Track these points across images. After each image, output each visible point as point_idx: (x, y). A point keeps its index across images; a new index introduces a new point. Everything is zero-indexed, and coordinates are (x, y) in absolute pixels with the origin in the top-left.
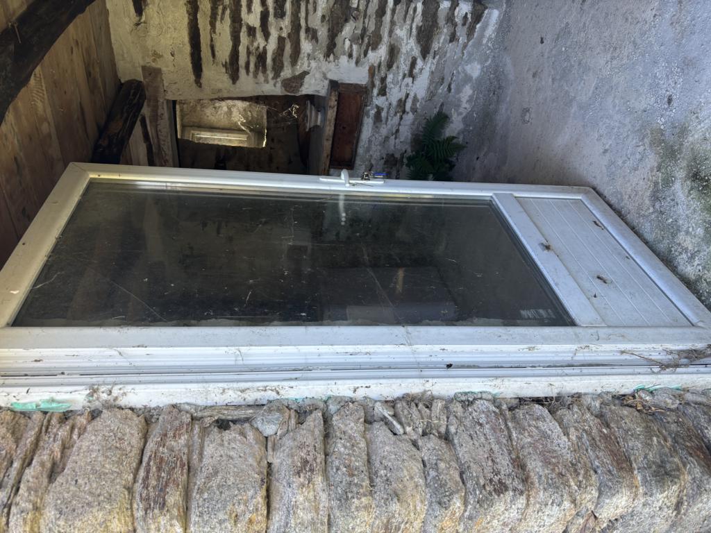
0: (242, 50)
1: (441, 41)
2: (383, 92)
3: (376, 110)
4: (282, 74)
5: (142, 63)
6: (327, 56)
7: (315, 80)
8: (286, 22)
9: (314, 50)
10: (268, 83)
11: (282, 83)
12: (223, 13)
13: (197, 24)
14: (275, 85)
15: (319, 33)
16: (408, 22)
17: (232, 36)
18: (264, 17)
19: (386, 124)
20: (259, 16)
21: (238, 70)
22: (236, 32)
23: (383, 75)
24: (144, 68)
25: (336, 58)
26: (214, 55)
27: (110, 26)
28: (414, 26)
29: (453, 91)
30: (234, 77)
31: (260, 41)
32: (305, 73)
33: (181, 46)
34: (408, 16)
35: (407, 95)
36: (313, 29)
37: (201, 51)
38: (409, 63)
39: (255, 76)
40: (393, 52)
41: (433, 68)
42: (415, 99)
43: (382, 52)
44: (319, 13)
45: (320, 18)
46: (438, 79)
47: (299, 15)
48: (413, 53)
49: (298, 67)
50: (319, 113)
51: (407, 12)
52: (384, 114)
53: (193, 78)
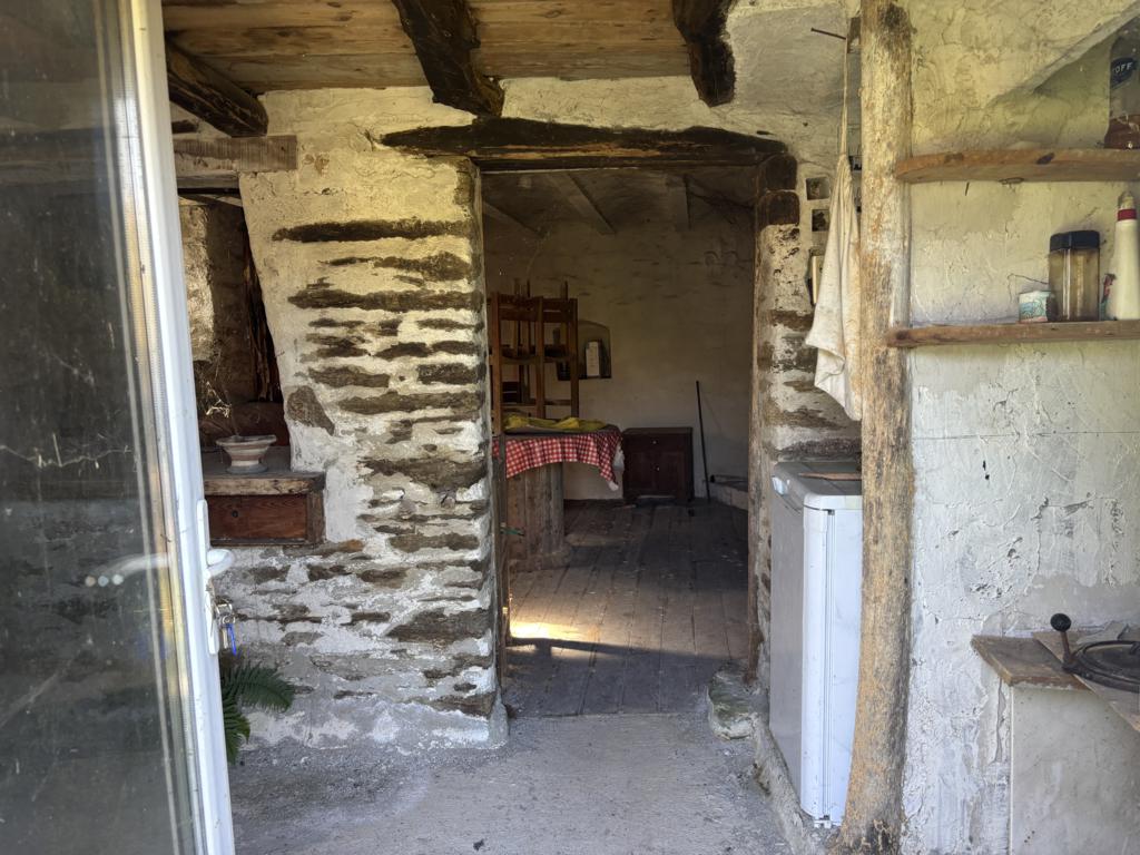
0: (354, 313)
1: (425, 657)
2: (316, 574)
3: (279, 567)
4: (322, 386)
5: (301, 137)
6: (369, 463)
7: (320, 448)
8: (413, 386)
9: (374, 439)
10: (302, 361)
11: (304, 387)
12: (412, 280)
13: (385, 237)
14: (297, 375)
15: (405, 444)
16: (447, 592)
17: (376, 295)
18: (417, 349)
19: (255, 593)
20: (416, 340)
21: (317, 306)
22: (384, 302)
23: (348, 568)
24: (292, 140)
25: (367, 479)
26: (337, 263)
27: (358, 90)
28: (442, 603)
29: (339, 701)
30: (302, 300)
31: (376, 344)
32: (331, 428)
33: (345, 208)
34: (456, 588)
35: (317, 621)
36: (410, 433)
37: (340, 241)
38: (377, 609)
39: (311, 338)
40: (393, 577)
41: (375, 655)
42: (311, 637)
43: (387, 557)
44: (438, 440)
45: (430, 442)
46: (355, 669)
47: (429, 407)
48: (397, 612)
49: (339, 414)
50: (257, 462)
51: (462, 585)
52: (273, 584)
53: (290, 225)
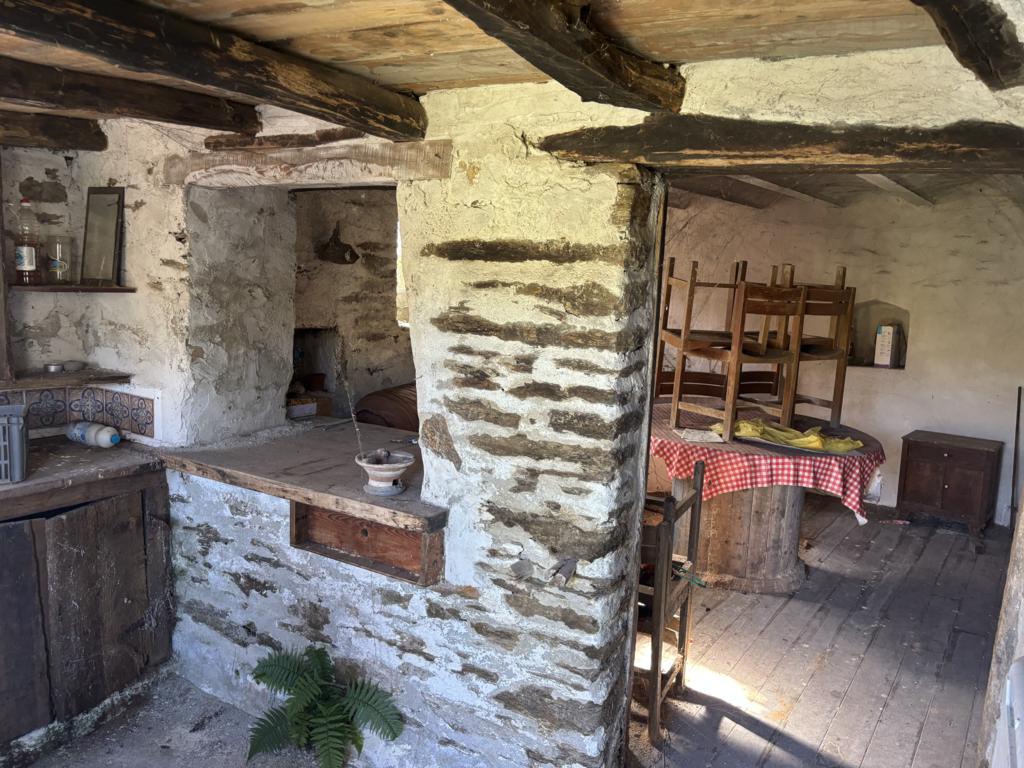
0: (490, 343)
1: (528, 734)
2: (434, 611)
3: (403, 594)
4: (455, 416)
5: (458, 140)
6: (491, 508)
7: (448, 482)
8: (542, 432)
9: (498, 482)
10: (439, 387)
11: (439, 415)
12: (552, 312)
13: (532, 258)
14: (433, 401)
15: (527, 495)
16: (558, 671)
17: (514, 325)
18: (549, 391)
19: (380, 613)
20: (551, 381)
21: (458, 330)
22: (522, 333)
23: (463, 614)
24: (448, 144)
25: (488, 525)
26: (481, 285)
27: (519, 85)
28: (551, 683)
29: (443, 748)
30: (444, 323)
31: (511, 379)
32: (458, 463)
33: (491, 224)
34: (567, 672)
35: (430, 658)
36: (535, 484)
37: (486, 260)
38: (486, 666)
39: (449, 364)
40: (504, 637)
41: (479, 714)
42: (425, 674)
43: (504, 616)
44: (563, 499)
45: (554, 499)
46: (462, 721)
47: (557, 459)
48: (504, 677)
49: (468, 449)
50: (391, 484)
51: (573, 670)
52: (396, 608)
53: (438, 241)
